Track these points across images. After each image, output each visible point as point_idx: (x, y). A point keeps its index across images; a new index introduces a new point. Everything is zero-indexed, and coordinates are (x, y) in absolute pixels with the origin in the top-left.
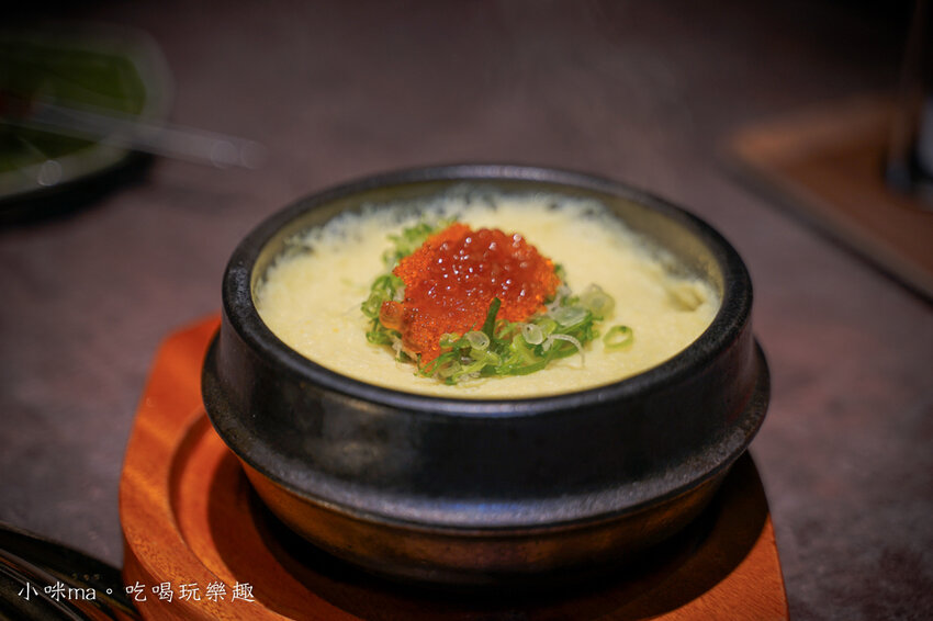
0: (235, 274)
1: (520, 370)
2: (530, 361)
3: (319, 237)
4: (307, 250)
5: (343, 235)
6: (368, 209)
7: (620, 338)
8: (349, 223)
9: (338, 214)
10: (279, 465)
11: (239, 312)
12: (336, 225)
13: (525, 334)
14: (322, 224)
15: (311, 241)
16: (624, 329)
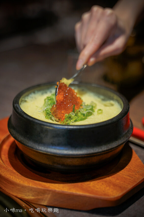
0: (16, 106)
1: (82, 120)
2: (84, 117)
3: (28, 98)
4: (26, 101)
5: (32, 98)
6: (36, 92)
7: (100, 112)
8: (33, 95)
9: (31, 93)
10: (37, 146)
11: (21, 113)
12: (31, 96)
13: (81, 111)
14: (28, 95)
15: (26, 99)
16: (100, 110)
